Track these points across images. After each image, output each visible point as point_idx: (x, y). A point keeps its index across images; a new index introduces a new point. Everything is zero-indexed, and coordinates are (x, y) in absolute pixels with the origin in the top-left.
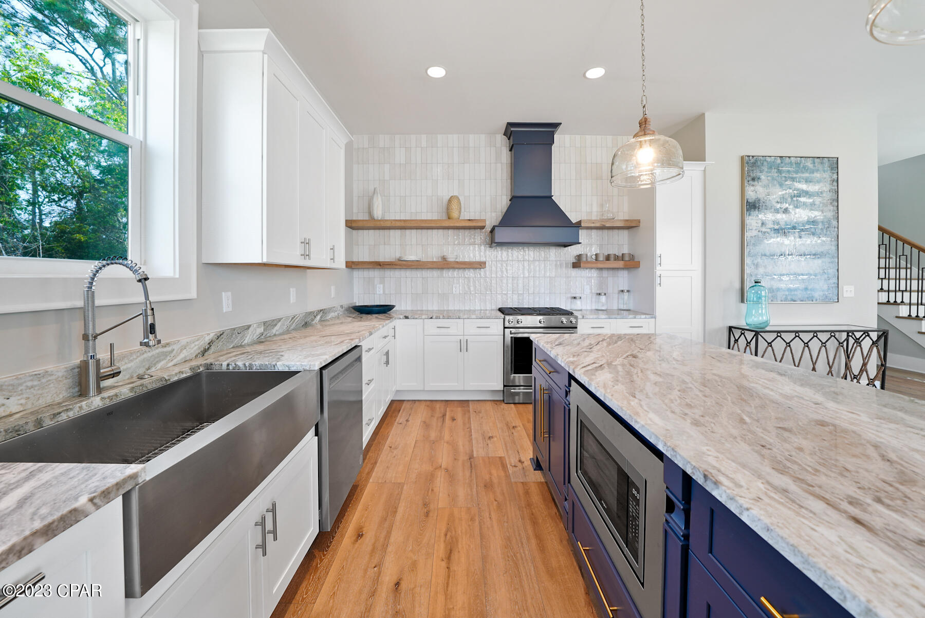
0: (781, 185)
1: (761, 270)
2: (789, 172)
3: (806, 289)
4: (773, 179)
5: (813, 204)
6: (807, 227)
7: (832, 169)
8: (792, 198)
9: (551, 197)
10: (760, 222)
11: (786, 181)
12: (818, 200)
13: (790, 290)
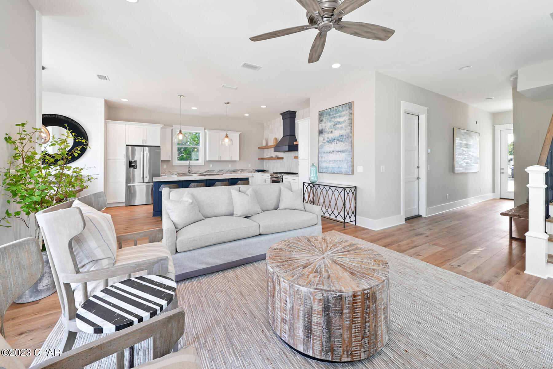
0: (330, 121)
1: (323, 159)
2: (333, 114)
3: (339, 167)
4: (327, 119)
5: (342, 127)
6: (339, 138)
7: (350, 108)
8: (334, 126)
9: (295, 135)
10: (323, 139)
11: (332, 119)
12: (343, 125)
13: (333, 168)
